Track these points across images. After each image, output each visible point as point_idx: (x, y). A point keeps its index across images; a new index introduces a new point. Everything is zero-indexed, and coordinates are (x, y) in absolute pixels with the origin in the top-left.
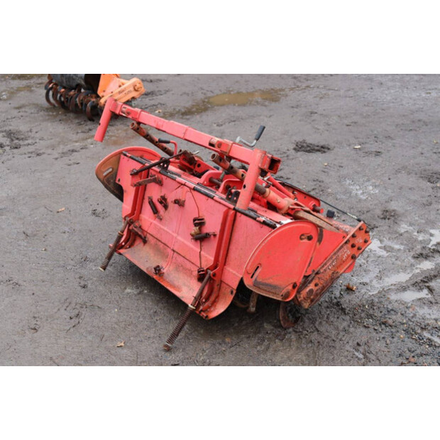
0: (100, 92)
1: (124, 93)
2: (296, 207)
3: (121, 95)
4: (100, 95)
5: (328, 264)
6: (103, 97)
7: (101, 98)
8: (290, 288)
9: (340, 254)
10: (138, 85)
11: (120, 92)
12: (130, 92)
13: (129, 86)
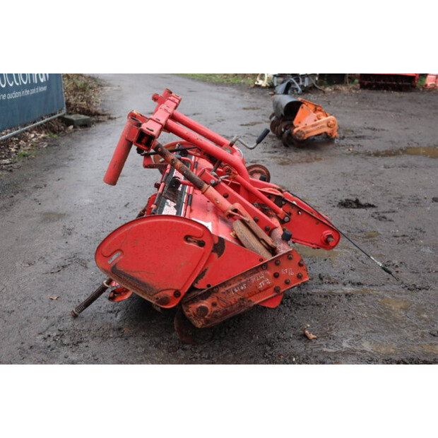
0: (295, 122)
1: (316, 127)
2: (234, 213)
3: (314, 128)
4: (295, 125)
5: (233, 286)
6: (298, 127)
7: (295, 128)
8: (170, 294)
9: (253, 279)
10: (331, 122)
11: (313, 126)
12: (323, 127)
13: (324, 121)
